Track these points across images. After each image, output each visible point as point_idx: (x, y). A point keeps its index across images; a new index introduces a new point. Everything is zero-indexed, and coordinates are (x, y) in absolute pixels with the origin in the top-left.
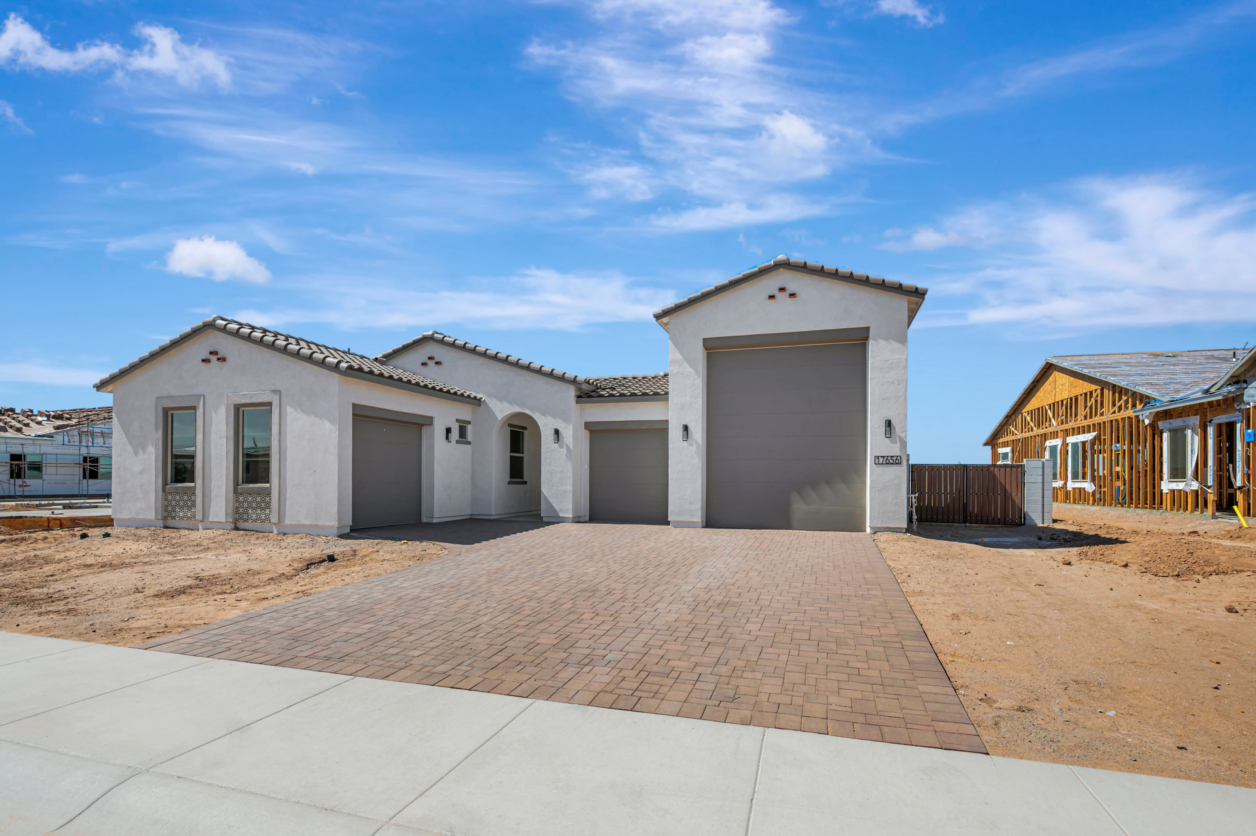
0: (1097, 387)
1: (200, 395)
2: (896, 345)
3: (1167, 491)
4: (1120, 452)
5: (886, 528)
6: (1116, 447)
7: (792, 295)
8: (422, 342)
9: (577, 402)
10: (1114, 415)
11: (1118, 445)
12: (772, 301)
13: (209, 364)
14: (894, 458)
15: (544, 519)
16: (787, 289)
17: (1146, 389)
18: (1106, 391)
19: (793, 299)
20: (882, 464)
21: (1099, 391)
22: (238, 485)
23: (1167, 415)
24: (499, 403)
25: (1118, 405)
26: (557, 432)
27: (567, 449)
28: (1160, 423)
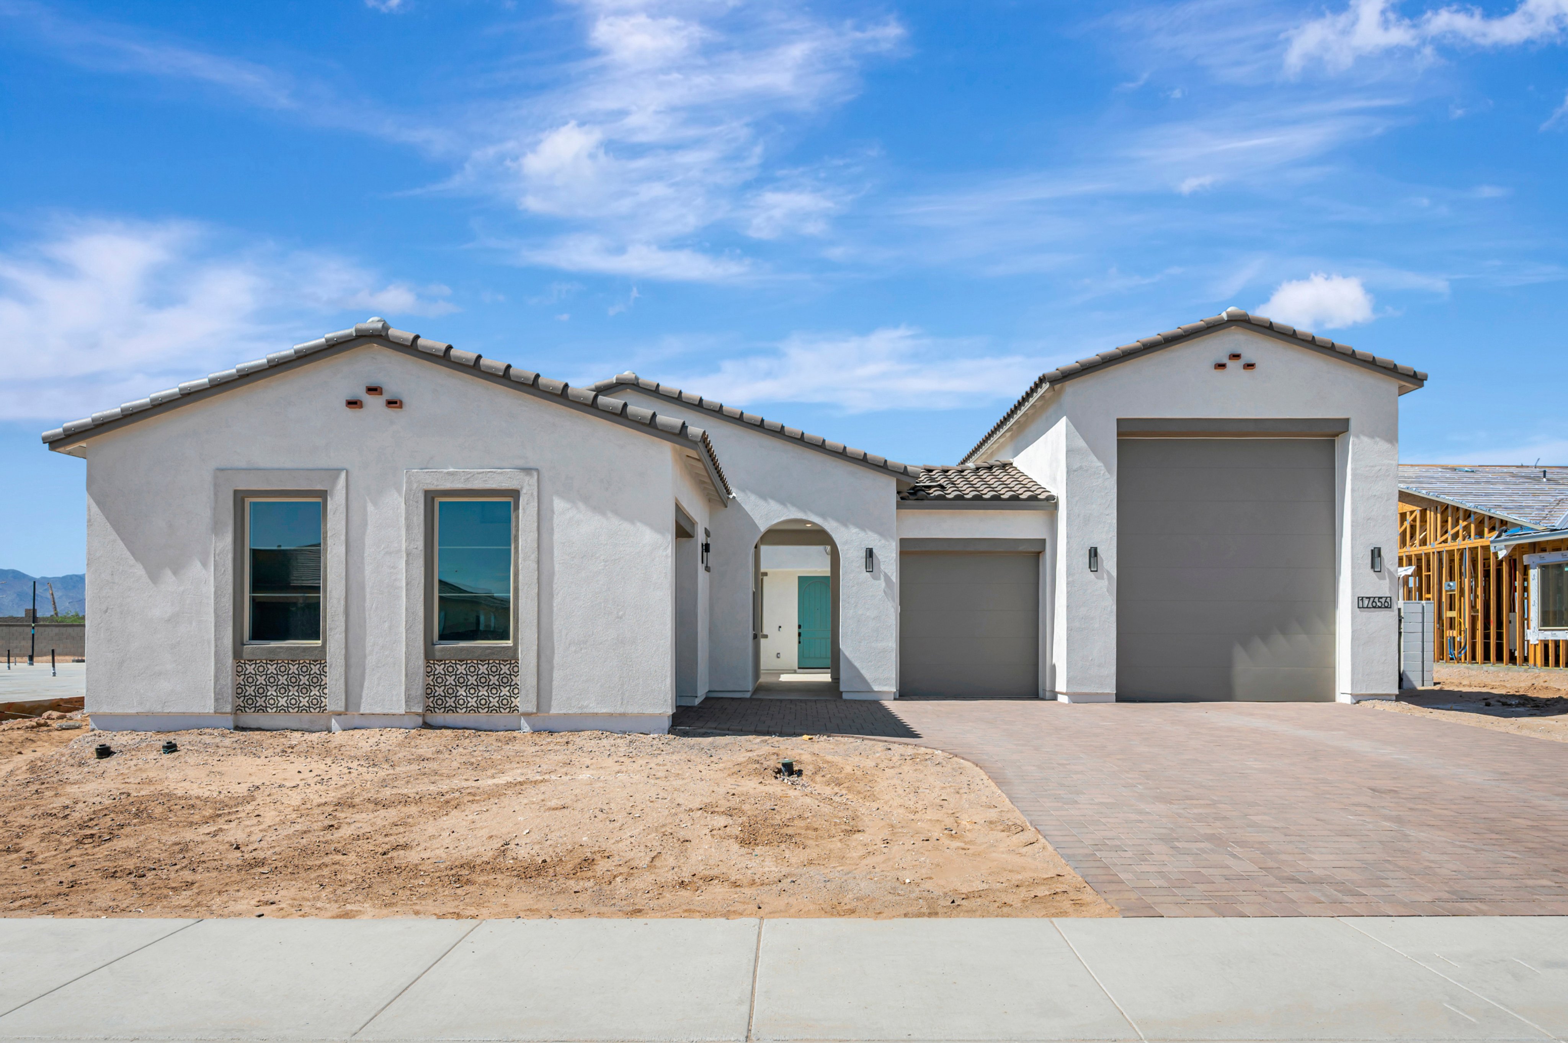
0: (1415, 508)
1: (339, 470)
2: (1384, 445)
3: (1537, 642)
4: (1456, 593)
5: (1372, 695)
6: (1449, 585)
7: (1250, 366)
8: (613, 389)
9: (899, 506)
10: (1443, 545)
11: (1451, 584)
12: (1219, 372)
13: (361, 410)
14: (1383, 600)
15: (845, 696)
16: (1242, 355)
17: (1508, 514)
18: (1430, 515)
19: (1248, 372)
20: (1367, 607)
21: (1417, 513)
22: (433, 644)
23: (1535, 548)
24: (761, 503)
25: (1451, 532)
26: (870, 553)
27: (885, 580)
28: (1525, 557)
